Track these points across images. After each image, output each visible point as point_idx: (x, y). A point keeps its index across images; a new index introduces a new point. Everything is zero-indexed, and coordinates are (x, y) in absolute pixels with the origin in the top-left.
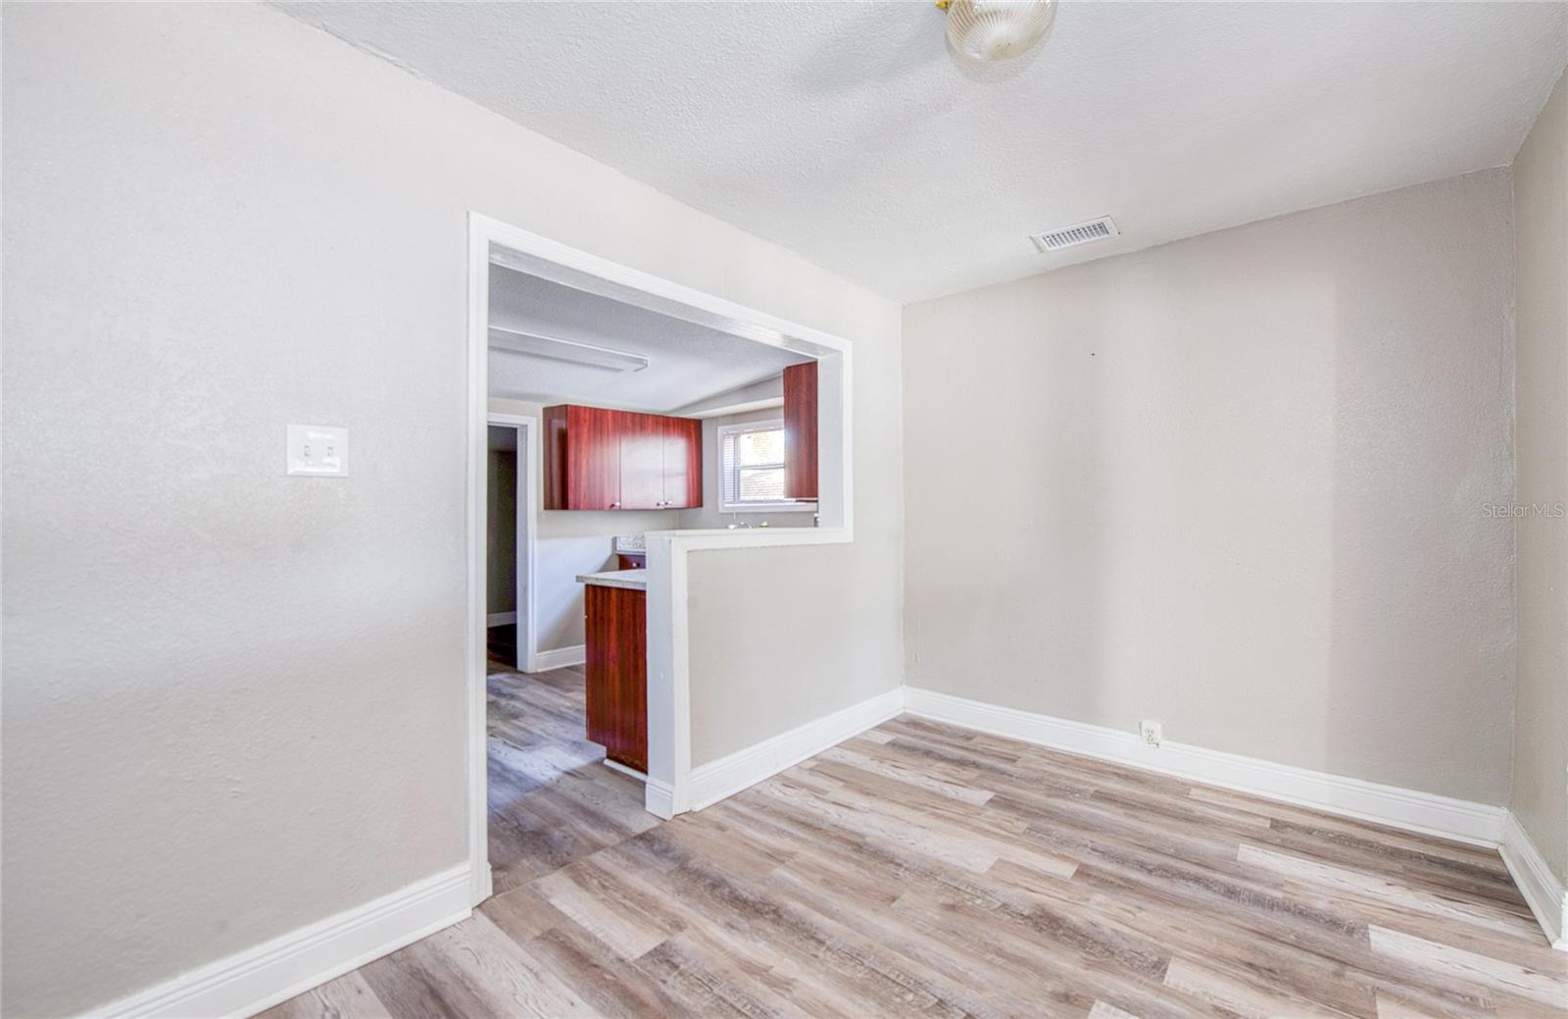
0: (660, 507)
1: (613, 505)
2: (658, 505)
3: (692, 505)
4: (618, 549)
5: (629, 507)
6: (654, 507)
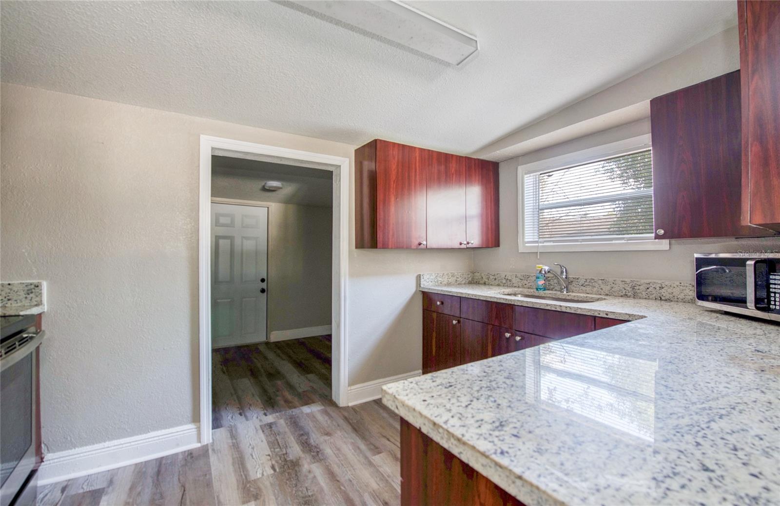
0: (463, 246)
1: (420, 244)
2: (461, 244)
3: (490, 246)
4: (422, 286)
5: (434, 246)
6: (457, 246)
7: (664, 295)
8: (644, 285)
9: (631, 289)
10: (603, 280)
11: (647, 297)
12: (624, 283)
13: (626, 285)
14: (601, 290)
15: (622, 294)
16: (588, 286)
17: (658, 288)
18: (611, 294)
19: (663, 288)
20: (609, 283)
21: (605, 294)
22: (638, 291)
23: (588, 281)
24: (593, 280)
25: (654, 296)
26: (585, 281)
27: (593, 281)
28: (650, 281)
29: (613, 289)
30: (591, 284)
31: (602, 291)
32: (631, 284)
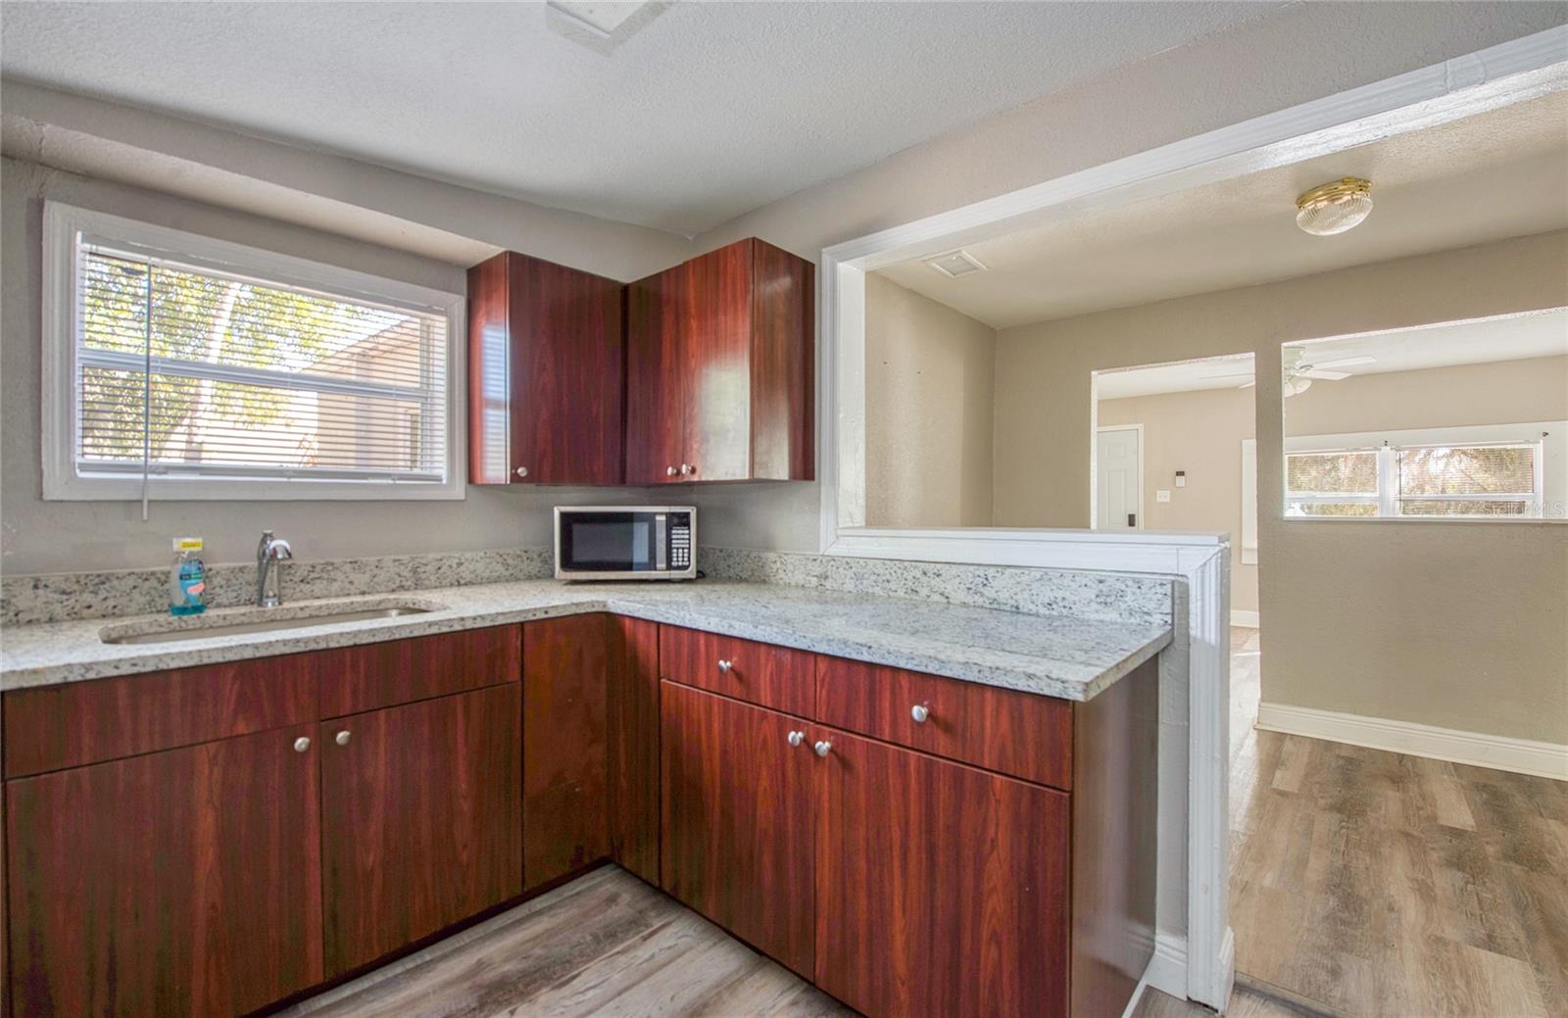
7: (463, 575)
8: (434, 564)
9: (411, 574)
10: (356, 562)
11: (437, 584)
12: (397, 564)
13: (402, 567)
14: (349, 586)
15: (394, 586)
16: (319, 581)
17: (455, 566)
18: (370, 590)
19: (462, 564)
20: (368, 568)
21: (357, 591)
22: (424, 576)
23: (318, 569)
24: (332, 564)
25: (448, 580)
26: (311, 569)
27: (330, 568)
28: (443, 554)
29: (376, 579)
30: (325, 576)
31: (352, 588)
32: (411, 564)
